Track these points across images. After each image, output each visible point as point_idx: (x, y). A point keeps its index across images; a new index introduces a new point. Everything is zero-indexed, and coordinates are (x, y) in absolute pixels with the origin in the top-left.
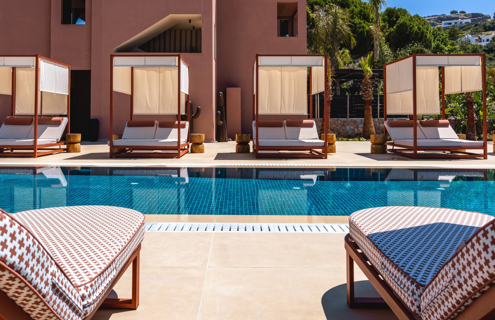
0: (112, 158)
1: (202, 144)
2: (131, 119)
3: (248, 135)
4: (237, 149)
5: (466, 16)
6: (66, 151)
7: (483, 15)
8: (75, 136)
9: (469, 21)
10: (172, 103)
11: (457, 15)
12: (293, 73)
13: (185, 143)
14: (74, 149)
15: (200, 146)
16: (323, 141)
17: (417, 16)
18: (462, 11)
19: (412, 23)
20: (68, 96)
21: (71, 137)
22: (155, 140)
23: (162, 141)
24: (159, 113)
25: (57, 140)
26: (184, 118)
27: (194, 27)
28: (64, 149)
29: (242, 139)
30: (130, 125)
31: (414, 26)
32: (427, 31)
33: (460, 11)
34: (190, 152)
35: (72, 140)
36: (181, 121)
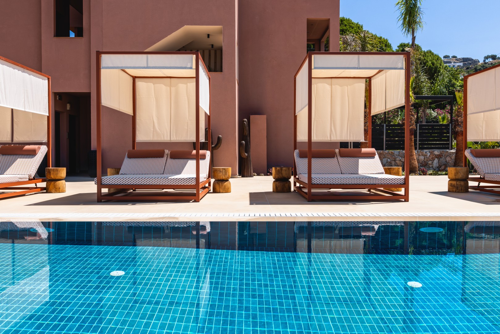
0: (101, 202)
1: (227, 180)
2: (134, 148)
3: (289, 169)
4: (275, 187)
5: (457, 60)
6: (45, 191)
7: (473, 60)
8: (57, 170)
9: (461, 64)
10: (188, 127)
11: (449, 59)
12: (346, 87)
13: (206, 179)
14: (56, 188)
15: (226, 183)
16: (403, 177)
17: (430, 52)
18: (454, 56)
19: (426, 58)
20: (48, 117)
21: (52, 172)
22: (165, 175)
23: (173, 177)
24: (170, 140)
25: (30, 176)
26: (204, 146)
27: (212, 45)
28: (42, 189)
29: (282, 174)
30: (132, 156)
31: (428, 61)
32: (440, 66)
33: (452, 56)
34: (212, 191)
35: (52, 177)
36: (200, 150)
